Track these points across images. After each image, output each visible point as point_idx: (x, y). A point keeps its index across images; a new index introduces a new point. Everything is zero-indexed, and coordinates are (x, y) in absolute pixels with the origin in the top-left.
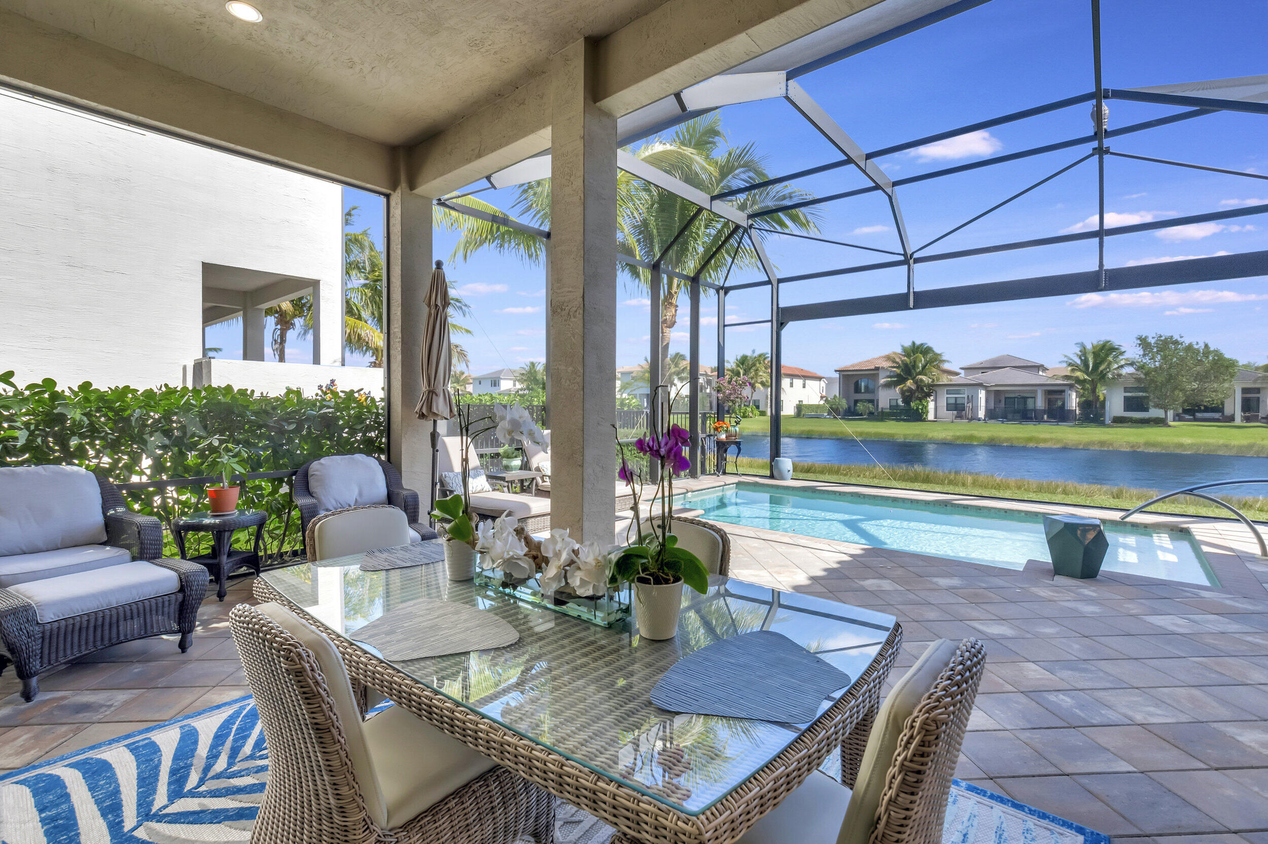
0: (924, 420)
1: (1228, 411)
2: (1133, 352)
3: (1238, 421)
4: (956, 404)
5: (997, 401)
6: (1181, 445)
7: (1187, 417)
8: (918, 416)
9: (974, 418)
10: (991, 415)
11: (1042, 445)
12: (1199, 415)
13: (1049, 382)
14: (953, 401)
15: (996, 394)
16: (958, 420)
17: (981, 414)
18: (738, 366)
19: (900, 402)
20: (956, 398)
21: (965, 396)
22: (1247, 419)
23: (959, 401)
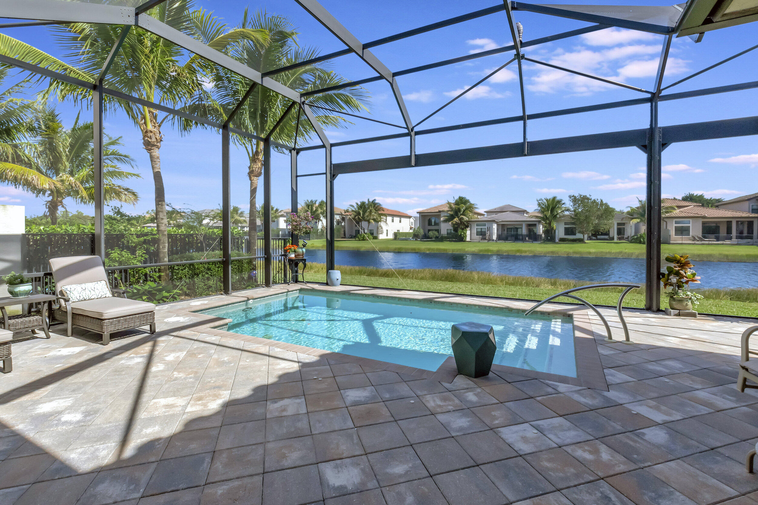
0: (465, 241)
1: (611, 235)
2: (568, 204)
3: (616, 240)
4: (481, 232)
5: (503, 230)
6: (590, 253)
7: (594, 238)
8: (461, 239)
10: (500, 238)
11: (523, 254)
12: (599, 237)
13: (528, 220)
14: (479, 230)
15: (502, 226)
16: (482, 241)
17: (495, 237)
18: (359, 209)
19: (452, 232)
20: (481, 228)
21: (486, 227)
22: (619, 239)
23: (483, 230)
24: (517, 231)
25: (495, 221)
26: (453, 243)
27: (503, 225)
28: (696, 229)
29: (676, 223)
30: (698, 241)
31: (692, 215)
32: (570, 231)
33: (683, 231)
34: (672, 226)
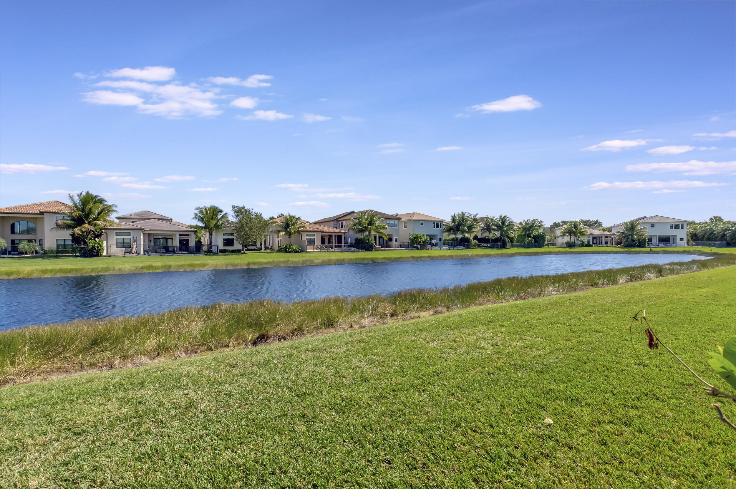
0: (101, 256)
1: (258, 245)
3: (263, 250)
4: (123, 243)
5: (150, 241)
8: (94, 253)
9: (138, 254)
10: (146, 252)
12: (249, 247)
14: (121, 241)
16: (127, 255)
17: (141, 250)
19: (69, 243)
20: (123, 238)
21: (131, 237)
22: (266, 249)
23: (126, 241)
24: (167, 243)
25: (142, 230)
26: (79, 259)
27: (149, 235)
28: (318, 242)
29: (307, 235)
30: (321, 249)
31: (316, 230)
32: (229, 242)
33: (311, 242)
34: (305, 238)
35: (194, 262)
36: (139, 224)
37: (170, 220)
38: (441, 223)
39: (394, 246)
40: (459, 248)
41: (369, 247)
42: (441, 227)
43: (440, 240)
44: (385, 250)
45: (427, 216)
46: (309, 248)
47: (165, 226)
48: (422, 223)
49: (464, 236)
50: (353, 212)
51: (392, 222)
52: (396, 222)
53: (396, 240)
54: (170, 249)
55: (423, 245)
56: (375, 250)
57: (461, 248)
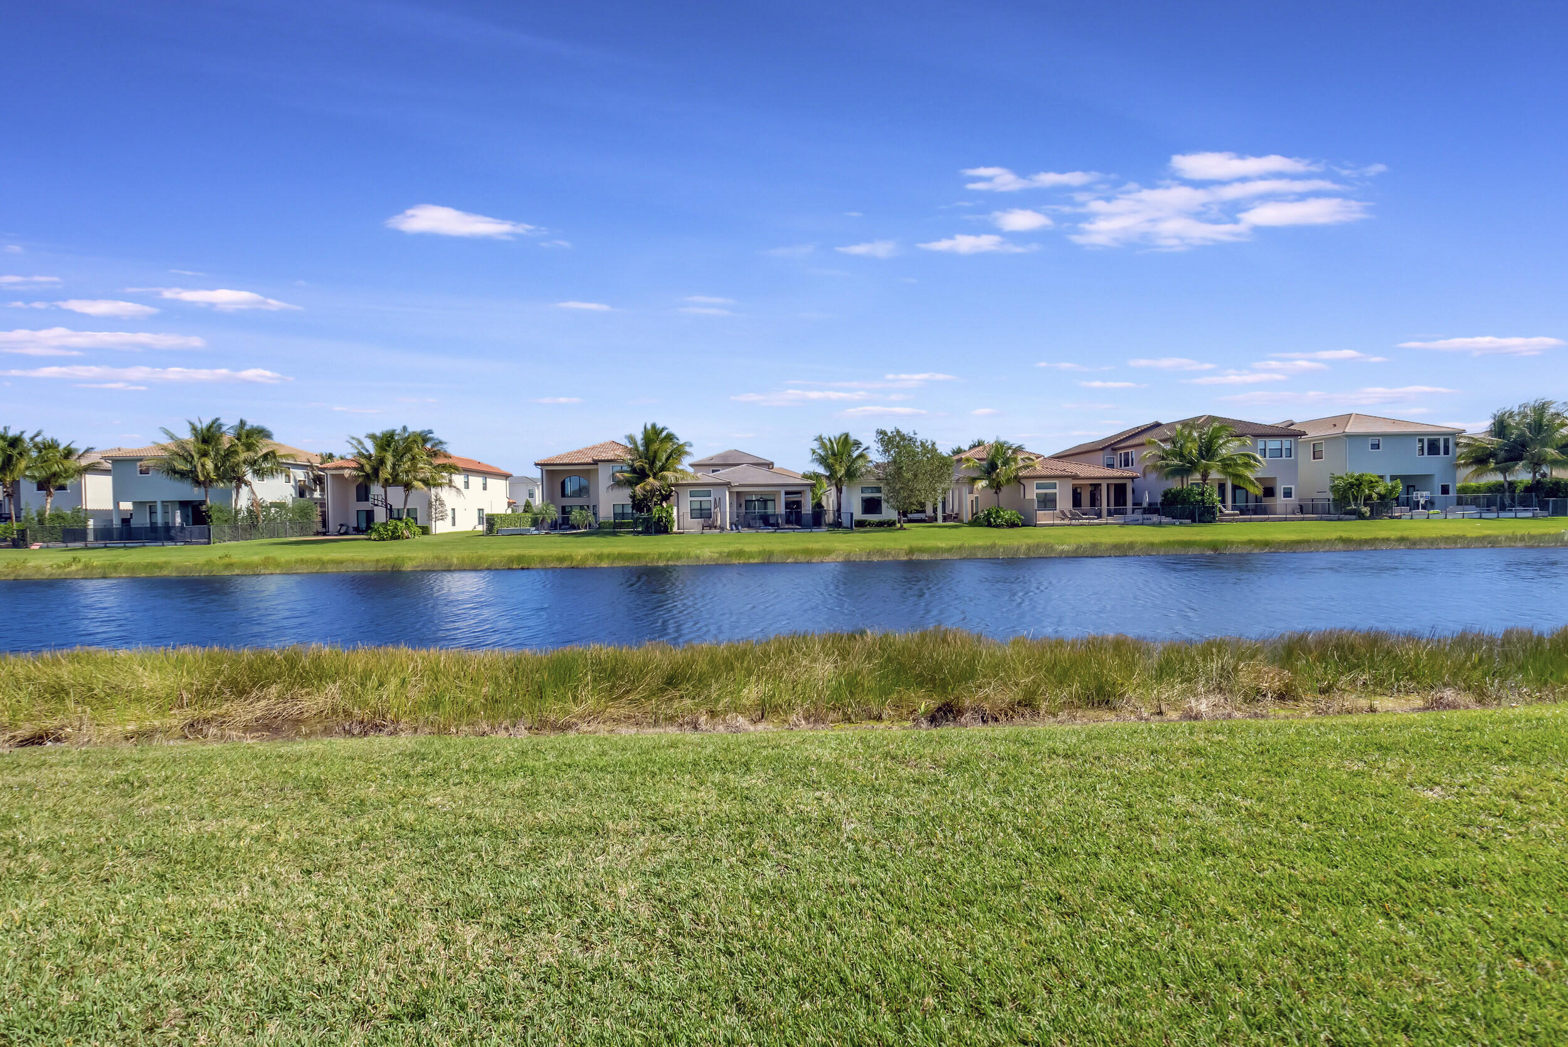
0: (670, 532)
1: (929, 511)
3: (940, 522)
4: (701, 509)
5: (740, 505)
8: (661, 527)
9: (722, 529)
10: (735, 525)
12: (910, 516)
14: (697, 506)
15: (738, 497)
16: (707, 531)
17: (727, 521)
18: (379, 448)
19: (629, 510)
20: (701, 502)
21: (712, 499)
22: (945, 519)
23: (704, 506)
24: (765, 508)
25: (728, 485)
26: (641, 537)
27: (738, 493)
28: (1064, 502)
29: (1039, 487)
30: (1071, 519)
31: (1058, 473)
32: (871, 506)
33: (1048, 502)
34: (1032, 493)
35: (811, 546)
36: (724, 475)
37: (769, 465)
38: (1446, 441)
39: (1278, 511)
40: (1519, 515)
41: (1203, 514)
42: (1446, 452)
43: (1445, 490)
44: (1251, 520)
45: (1394, 422)
46: (1044, 517)
47: (760, 477)
48: (1376, 442)
49: (1544, 475)
50: (1157, 425)
51: (1273, 444)
52: (1286, 443)
53: (1288, 494)
54: (772, 521)
55: (1381, 506)
56: (1222, 521)
57: (1530, 514)
